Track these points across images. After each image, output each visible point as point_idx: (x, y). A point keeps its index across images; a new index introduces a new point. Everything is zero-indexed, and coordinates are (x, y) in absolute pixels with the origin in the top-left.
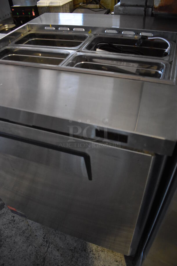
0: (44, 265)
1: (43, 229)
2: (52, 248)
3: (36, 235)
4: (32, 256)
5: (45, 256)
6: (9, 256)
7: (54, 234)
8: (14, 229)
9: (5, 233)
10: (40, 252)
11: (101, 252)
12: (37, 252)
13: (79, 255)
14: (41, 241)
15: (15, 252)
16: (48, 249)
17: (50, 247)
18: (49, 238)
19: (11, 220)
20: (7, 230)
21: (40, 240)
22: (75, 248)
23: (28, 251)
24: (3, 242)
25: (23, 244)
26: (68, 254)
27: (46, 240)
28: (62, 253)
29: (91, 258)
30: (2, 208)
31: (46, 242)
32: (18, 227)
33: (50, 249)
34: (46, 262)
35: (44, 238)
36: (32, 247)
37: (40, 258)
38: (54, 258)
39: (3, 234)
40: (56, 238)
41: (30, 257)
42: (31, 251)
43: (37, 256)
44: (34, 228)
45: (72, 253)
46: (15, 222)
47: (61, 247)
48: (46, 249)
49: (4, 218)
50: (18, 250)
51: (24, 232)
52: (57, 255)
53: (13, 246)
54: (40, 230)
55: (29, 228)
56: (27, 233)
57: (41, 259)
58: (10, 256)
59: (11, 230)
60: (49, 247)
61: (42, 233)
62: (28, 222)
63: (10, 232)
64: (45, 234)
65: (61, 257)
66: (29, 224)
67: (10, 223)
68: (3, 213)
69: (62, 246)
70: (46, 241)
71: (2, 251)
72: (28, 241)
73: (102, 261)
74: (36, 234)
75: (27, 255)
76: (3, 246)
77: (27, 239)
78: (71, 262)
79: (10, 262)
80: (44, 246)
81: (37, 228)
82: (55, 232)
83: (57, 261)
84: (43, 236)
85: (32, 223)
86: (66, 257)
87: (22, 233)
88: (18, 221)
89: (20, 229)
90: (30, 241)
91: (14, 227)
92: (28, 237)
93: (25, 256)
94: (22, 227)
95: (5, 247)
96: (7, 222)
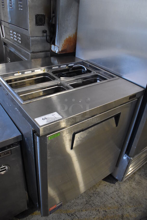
1: (62, 213)
2: (78, 214)
11: (96, 190)
13: (92, 201)
14: (69, 218)
16: (77, 217)
17: (77, 214)
18: (71, 212)
22: (87, 201)
26: (88, 206)
33: (78, 216)
35: (69, 216)
38: (85, 216)
40: (73, 209)
47: (81, 208)
48: (76, 218)
52: (84, 213)
54: (61, 215)
60: (76, 216)
61: (64, 215)
64: (66, 213)
65: (87, 211)
69: (81, 207)
70: (71, 215)
73: (101, 192)
80: (74, 218)
81: (58, 217)
82: (69, 207)
83: (88, 215)
84: (67, 216)
85: (52, 218)
86: (88, 209)
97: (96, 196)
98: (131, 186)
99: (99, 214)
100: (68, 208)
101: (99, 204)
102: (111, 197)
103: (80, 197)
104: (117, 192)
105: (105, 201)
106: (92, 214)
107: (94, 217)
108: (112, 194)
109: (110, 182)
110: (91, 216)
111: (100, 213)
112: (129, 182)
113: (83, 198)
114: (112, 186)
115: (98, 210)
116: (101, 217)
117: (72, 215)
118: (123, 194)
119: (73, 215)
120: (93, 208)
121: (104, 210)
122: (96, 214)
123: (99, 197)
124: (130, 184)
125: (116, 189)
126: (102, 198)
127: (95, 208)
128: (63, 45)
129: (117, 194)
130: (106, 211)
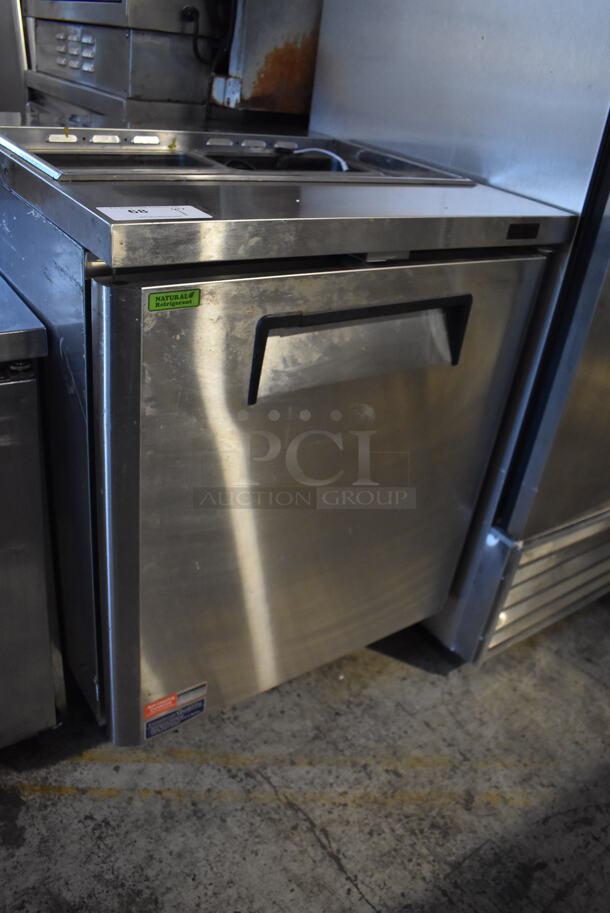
0: (305, 814)
1: (205, 766)
2: (276, 774)
3: (209, 790)
5: (283, 798)
6: (210, 893)
7: (243, 750)
8: (134, 835)
9: (119, 868)
10: (264, 805)
11: (364, 691)
12: (259, 811)
13: (339, 730)
14: (235, 787)
15: (212, 869)
16: (270, 783)
17: (269, 774)
18: (244, 764)
19: (94, 829)
20: (112, 859)
21: (232, 788)
22: (317, 728)
24: (148, 887)
25: (206, 835)
26: (320, 749)
27: (241, 775)
28: (307, 761)
29: (363, 713)
31: (248, 778)
32: (138, 820)
33: (275, 780)
34: (303, 807)
35: (234, 777)
36: (235, 816)
37: (282, 813)
38: (306, 784)
39: (117, 877)
40: (257, 752)
41: (257, 837)
42: (243, 824)
43: (271, 819)
44: (181, 786)
45: (324, 741)
46: (112, 823)
47: (290, 754)
48: (267, 786)
49: (62, 847)
50: (211, 858)
51: (169, 816)
52: (302, 772)
53: (186, 866)
54: (202, 773)
55: (167, 794)
56: (180, 810)
57: (285, 814)
58: (209, 887)
59: (127, 846)
60: (268, 779)
61: (215, 772)
62: (145, 790)
63: (131, 853)
64: (225, 767)
65: (314, 766)
66: (157, 789)
67: (100, 838)
68: (44, 841)
69: (291, 750)
70: (244, 777)
71: (174, 907)
72: (208, 817)
73: (386, 700)
74: (205, 788)
75: (246, 840)
76: (163, 894)
77: (199, 818)
78: (344, 755)
79: (229, 897)
80: (254, 787)
81: (189, 779)
82: (239, 745)
83: (317, 780)
84: (226, 776)
85: (162, 779)
86: (322, 758)
87: (169, 820)
88: (116, 811)
89: (146, 821)
90: (212, 814)
91: (127, 833)
92: (195, 813)
93: (245, 847)
94: (149, 813)
95: (169, 889)
96: (90, 845)
97: (359, 714)
98: (515, 690)
99: (368, 782)
100: (232, 748)
101: (371, 744)
102: (425, 722)
103: (292, 712)
104: (451, 707)
105: (397, 737)
106: (338, 777)
107: (345, 793)
108: (429, 712)
109: (427, 669)
110: (331, 785)
111: (370, 778)
112: (506, 674)
113: (302, 716)
114: (432, 684)
115: (365, 767)
116: (375, 793)
117: (248, 775)
118: (478, 716)
119: (253, 777)
120: (341, 758)
121: (391, 768)
122: (356, 779)
123: (375, 717)
124: (511, 680)
125: (450, 694)
126: (384, 724)
127: (352, 755)
128: (259, 74)
129: (452, 714)
130: (397, 774)
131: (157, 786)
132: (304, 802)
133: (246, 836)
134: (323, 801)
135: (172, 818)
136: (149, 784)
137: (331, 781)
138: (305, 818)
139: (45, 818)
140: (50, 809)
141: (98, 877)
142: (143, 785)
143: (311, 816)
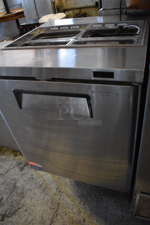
0: (58, 208)
1: (56, 183)
2: (64, 196)
3: (51, 188)
4: (48, 203)
5: (59, 201)
6: (30, 204)
7: (65, 186)
8: (33, 184)
9: (26, 187)
10: (55, 199)
11: (103, 196)
12: (52, 199)
13: (86, 199)
15: (35, 201)
16: (60, 197)
17: (63, 195)
18: (61, 189)
19: (31, 178)
20: (27, 185)
21: (54, 191)
22: (82, 194)
23: (45, 199)
24: (25, 194)
25: (41, 195)
26: (77, 199)
28: (72, 199)
29: (96, 201)
30: (23, 170)
31: (59, 192)
32: (37, 182)
33: (62, 197)
34: (60, 207)
35: (57, 189)
36: (48, 196)
37: (55, 204)
38: (66, 203)
39: (24, 188)
40: (66, 188)
42: (48, 199)
43: (53, 203)
44: (48, 183)
45: (80, 199)
46: (33, 179)
48: (59, 196)
49: (25, 176)
50: (37, 199)
51: (41, 186)
52: (68, 200)
53: (33, 196)
54: (53, 184)
55: (45, 183)
56: (43, 187)
57: (55, 205)
58: (31, 203)
60: (61, 195)
61: (55, 185)
62: (43, 178)
63: (30, 186)
64: (58, 186)
65: (71, 202)
66: (45, 180)
67: (30, 180)
68: (24, 173)
69: (72, 194)
71: (24, 201)
73: (105, 203)
74: (51, 187)
75: (45, 202)
77: (44, 191)
78: (80, 205)
79: (32, 208)
80: (57, 194)
81: (51, 182)
82: (65, 184)
83: (68, 205)
84: (56, 188)
85: (47, 179)
86: (75, 201)
87: (40, 187)
88: (36, 178)
89: (37, 183)
90: (46, 192)
91: (33, 183)
92: (44, 189)
93: (43, 203)
94: (39, 182)
95: (27, 197)
96: (27, 180)
97: (94, 200)
99: (77, 216)
100: (63, 184)
102: (106, 217)
103: (82, 187)
104: (118, 220)
106: (72, 208)
107: (70, 213)
108: (111, 216)
110: (70, 208)
111: (78, 215)
114: (122, 210)
115: (80, 212)
116: (75, 219)
119: (60, 193)
120: (78, 205)
121: (85, 218)
122: (75, 212)
123: (97, 204)
125: (123, 217)
126: (97, 208)
127: (81, 207)
129: (116, 222)
130: (84, 221)
131: (45, 179)
132: (61, 206)
133: (45, 201)
134: (64, 209)
135: (41, 187)
136: (45, 178)
137: (71, 208)
138: (57, 209)
139: (28, 170)
140: (30, 169)
141: (23, 186)
142: (44, 177)
143: (59, 210)
